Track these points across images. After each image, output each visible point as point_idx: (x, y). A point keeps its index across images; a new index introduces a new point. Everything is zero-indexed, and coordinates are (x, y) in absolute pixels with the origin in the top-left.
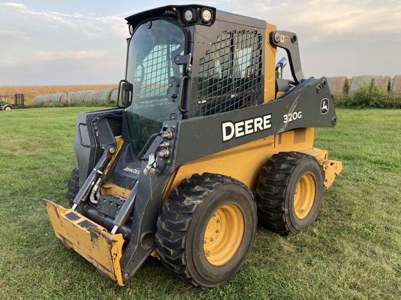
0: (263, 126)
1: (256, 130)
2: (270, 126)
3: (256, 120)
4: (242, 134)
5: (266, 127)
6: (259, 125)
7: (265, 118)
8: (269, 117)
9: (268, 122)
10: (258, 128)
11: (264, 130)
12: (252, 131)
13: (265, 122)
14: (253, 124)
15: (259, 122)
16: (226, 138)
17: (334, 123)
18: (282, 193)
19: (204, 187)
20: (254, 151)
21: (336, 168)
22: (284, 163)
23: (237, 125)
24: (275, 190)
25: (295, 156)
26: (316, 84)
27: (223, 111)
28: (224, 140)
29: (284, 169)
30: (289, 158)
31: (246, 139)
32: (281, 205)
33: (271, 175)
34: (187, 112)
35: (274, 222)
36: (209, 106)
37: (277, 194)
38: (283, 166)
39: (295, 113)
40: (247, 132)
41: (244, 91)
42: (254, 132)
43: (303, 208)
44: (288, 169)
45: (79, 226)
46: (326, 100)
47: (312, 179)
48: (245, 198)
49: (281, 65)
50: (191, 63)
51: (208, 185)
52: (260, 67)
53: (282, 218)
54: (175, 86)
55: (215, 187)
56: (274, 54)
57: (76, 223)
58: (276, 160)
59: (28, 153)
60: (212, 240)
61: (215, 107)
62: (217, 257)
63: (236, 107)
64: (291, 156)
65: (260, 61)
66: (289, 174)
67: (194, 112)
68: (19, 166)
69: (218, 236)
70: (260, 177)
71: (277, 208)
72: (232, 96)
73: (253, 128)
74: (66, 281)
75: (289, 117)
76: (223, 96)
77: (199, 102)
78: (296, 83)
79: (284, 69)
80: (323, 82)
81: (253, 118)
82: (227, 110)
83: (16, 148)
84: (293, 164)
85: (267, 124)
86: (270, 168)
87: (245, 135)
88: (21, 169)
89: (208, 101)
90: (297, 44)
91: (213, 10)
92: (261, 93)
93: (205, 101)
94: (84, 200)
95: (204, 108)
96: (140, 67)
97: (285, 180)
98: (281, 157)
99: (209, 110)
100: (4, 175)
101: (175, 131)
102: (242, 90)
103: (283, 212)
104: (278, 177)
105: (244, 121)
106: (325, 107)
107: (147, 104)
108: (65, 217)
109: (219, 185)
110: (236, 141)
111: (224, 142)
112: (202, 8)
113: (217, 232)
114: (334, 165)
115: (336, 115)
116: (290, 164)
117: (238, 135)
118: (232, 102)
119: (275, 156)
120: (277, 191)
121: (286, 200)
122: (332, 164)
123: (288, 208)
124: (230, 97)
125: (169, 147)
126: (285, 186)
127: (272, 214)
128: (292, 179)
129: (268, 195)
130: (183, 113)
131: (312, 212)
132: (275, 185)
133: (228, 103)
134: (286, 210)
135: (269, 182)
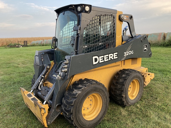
0: (113, 57)
1: (110, 59)
2: (117, 57)
3: (110, 55)
4: (103, 61)
5: (115, 58)
6: (112, 57)
7: (114, 54)
8: (117, 53)
9: (116, 55)
10: (111, 58)
11: (114, 59)
12: (108, 60)
13: (115, 56)
14: (108, 57)
15: (111, 56)
16: (94, 63)
17: (150, 56)
18: (122, 88)
19: (83, 85)
20: (111, 68)
21: (151, 76)
22: (124, 74)
23: (100, 57)
24: (119, 86)
25: (130, 71)
26: (141, 38)
27: (96, 51)
28: (94, 64)
29: (124, 77)
30: (127, 72)
31: (105, 63)
32: (122, 93)
33: (118, 80)
34: (78, 51)
35: (119, 101)
36: (88, 49)
37: (120, 88)
38: (124, 76)
39: (130, 51)
40: (105, 60)
41: (106, 42)
42: (109, 60)
43: (134, 95)
44: (125, 77)
45: (31, 100)
46: (146, 45)
47: (138, 81)
48: (103, 91)
49: (126, 29)
50: (80, 30)
51: (85, 85)
52: (114, 31)
53: (122, 99)
54: (73, 40)
55: (88, 85)
56: (121, 24)
57: (30, 98)
58: (120, 73)
59: (24, 66)
60: (88, 109)
61: (92, 49)
62: (89, 116)
63: (102, 49)
64: (127, 71)
65: (114, 28)
66: (126, 79)
67: (81, 51)
68: (19, 71)
69: (91, 107)
70: (113, 80)
71: (120, 95)
72: (100, 44)
73: (108, 58)
74: (25, 123)
75: (127, 53)
76: (95, 44)
77: (84, 47)
78: (132, 37)
79: (127, 31)
80: (144, 37)
81: (109, 54)
82: (98, 50)
83: (20, 63)
84: (128, 75)
85: (115, 57)
86: (118, 76)
87: (104, 62)
88: (19, 73)
89: (88, 46)
90: (133, 20)
91: (90, 6)
92: (114, 42)
93: (87, 46)
94: (35, 88)
95: (86, 49)
96: (61, 31)
97: (124, 82)
98: (123, 71)
99: (89, 50)
100: (12, 75)
101: (70, 60)
102: (105, 41)
103: (123, 97)
104: (121, 80)
105: (104, 55)
106: (145, 48)
107: (65, 47)
108: (27, 96)
109: (89, 85)
110: (100, 64)
111: (93, 65)
112: (85, 5)
113: (90, 105)
114: (150, 75)
115: (151, 52)
116: (127, 75)
117: (100, 62)
118: (100, 47)
119: (121, 71)
120: (120, 87)
121: (124, 91)
122: (149, 74)
123: (125, 95)
124: (99, 44)
125: (67, 67)
126: (124, 85)
127: (118, 97)
128: (127, 82)
129: (116, 89)
130: (76, 52)
131: (138, 97)
132: (119, 84)
133: (98, 47)
134: (124, 96)
135: (117, 83)
